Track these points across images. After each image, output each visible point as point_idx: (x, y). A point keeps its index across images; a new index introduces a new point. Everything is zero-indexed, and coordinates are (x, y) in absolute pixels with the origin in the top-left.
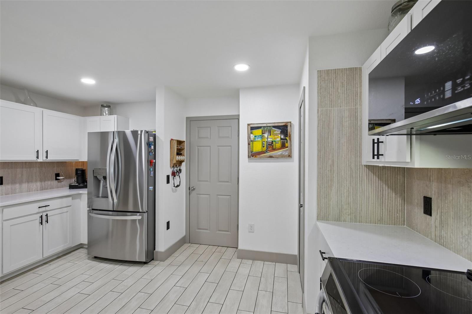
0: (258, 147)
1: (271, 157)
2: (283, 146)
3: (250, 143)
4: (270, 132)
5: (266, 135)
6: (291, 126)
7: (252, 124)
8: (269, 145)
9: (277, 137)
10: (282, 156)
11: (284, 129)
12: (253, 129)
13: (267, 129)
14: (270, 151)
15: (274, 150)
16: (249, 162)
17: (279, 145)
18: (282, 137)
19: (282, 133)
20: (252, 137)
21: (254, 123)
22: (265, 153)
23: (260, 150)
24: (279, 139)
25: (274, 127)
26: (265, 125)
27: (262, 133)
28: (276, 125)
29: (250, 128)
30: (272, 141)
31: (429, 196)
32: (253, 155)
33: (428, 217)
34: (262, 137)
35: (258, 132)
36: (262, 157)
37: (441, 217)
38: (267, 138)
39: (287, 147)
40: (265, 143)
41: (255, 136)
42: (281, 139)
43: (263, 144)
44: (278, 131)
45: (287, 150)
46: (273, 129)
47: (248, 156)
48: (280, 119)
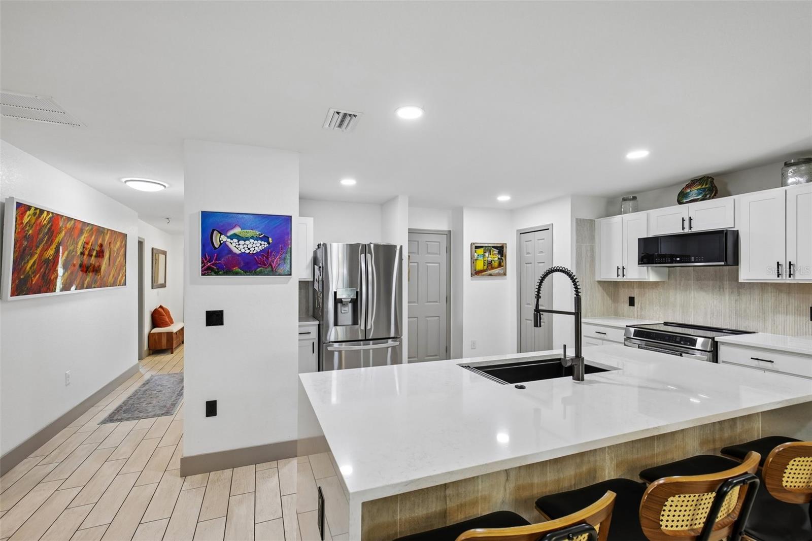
0: (480, 265)
1: (490, 275)
2: (500, 265)
3: (473, 261)
4: (490, 252)
5: (487, 254)
6: (506, 247)
7: (476, 243)
8: (489, 263)
9: (495, 257)
10: (499, 274)
11: (501, 249)
12: (477, 247)
13: (488, 249)
14: (490, 270)
15: (493, 268)
16: (472, 280)
17: (496, 264)
18: (499, 257)
19: (499, 253)
20: (476, 255)
21: (479, 242)
22: (486, 271)
23: (482, 269)
24: (497, 259)
25: (493, 247)
26: (486, 245)
27: (484, 253)
28: (495, 245)
29: (474, 247)
30: (492, 261)
31: (633, 296)
32: (476, 273)
33: (632, 307)
34: (484, 256)
35: (480, 251)
36: (484, 275)
37: (641, 306)
38: (488, 258)
39: (503, 266)
40: (486, 262)
41: (478, 255)
42: (499, 259)
43: (484, 263)
44: (496, 251)
45: (503, 269)
46: (493, 249)
47: (472, 274)
48: (498, 241)
